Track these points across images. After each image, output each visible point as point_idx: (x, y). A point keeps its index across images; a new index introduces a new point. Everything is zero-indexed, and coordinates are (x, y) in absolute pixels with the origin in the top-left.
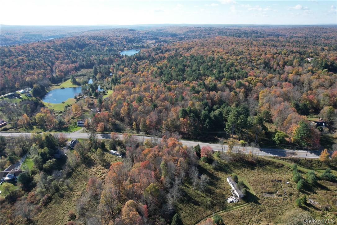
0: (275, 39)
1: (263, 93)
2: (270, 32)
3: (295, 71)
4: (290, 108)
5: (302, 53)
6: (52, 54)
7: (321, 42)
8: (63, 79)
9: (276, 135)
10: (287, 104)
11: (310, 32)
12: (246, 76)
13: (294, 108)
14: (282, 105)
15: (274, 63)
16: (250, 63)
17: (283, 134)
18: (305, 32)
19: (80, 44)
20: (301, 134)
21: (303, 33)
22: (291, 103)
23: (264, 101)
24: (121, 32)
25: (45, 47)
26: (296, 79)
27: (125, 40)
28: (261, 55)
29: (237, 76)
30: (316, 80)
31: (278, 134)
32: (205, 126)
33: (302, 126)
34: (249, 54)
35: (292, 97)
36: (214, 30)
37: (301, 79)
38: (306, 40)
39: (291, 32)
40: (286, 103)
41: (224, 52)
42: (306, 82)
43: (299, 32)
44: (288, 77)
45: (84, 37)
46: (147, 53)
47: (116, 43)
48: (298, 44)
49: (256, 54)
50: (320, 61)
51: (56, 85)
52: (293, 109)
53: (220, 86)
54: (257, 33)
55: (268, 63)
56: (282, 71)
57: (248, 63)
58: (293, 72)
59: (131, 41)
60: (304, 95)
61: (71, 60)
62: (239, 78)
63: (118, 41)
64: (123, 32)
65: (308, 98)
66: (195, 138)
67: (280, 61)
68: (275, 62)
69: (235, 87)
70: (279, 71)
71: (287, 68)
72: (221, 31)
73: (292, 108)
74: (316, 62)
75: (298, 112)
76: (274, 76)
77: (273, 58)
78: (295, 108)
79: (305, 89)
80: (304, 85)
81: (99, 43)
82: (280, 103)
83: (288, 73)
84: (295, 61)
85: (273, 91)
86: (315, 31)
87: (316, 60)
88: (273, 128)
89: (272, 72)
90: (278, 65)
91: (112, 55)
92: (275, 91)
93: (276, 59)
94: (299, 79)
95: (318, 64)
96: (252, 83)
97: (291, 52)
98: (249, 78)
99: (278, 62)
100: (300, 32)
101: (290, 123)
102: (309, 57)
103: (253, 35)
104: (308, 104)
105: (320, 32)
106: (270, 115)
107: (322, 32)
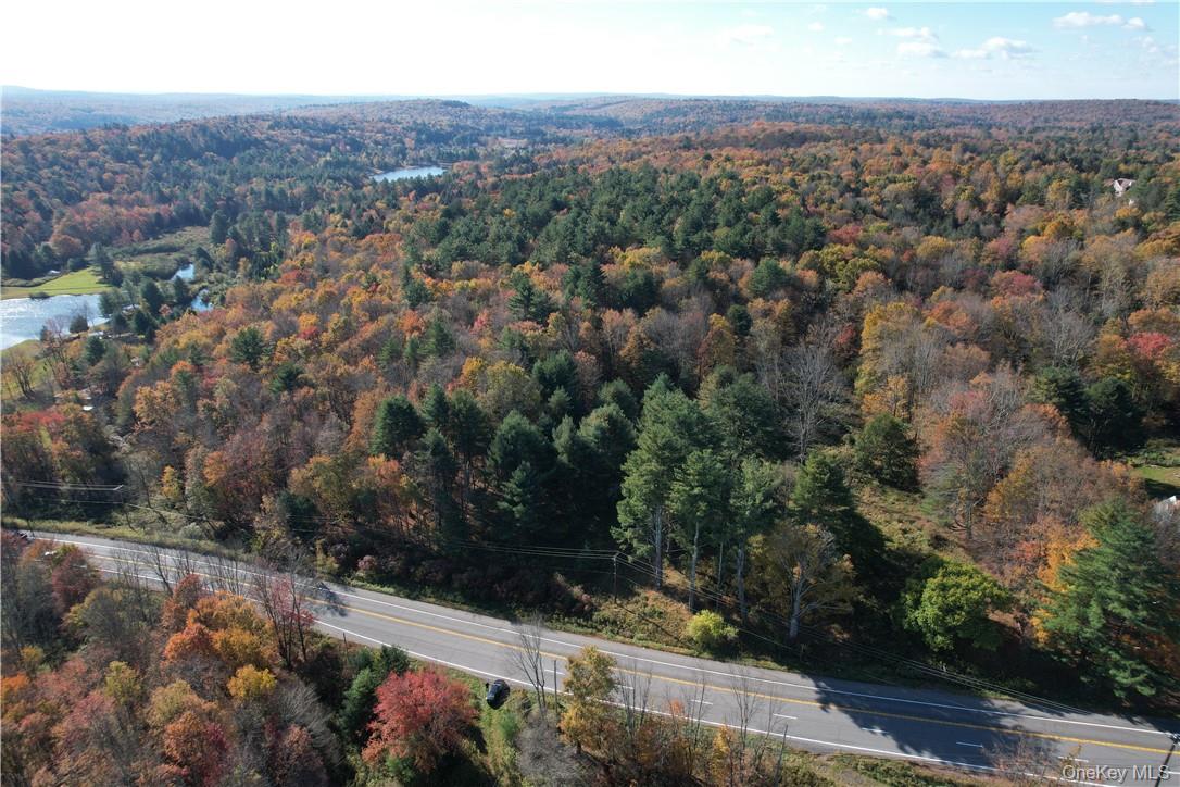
0: (977, 132)
1: (879, 322)
2: (959, 117)
3: (1054, 222)
4: (1027, 410)
5: (1085, 164)
6: (92, 170)
7: (1156, 142)
8: (70, 262)
9: (926, 594)
10: (1009, 386)
11: (1109, 117)
12: (815, 241)
13: (1050, 409)
14: (976, 386)
15: (956, 195)
16: (847, 195)
17: (974, 588)
18: (1089, 115)
19: (228, 142)
20: (1103, 599)
21: (1081, 120)
22: (1032, 380)
23: (887, 361)
24: (415, 109)
25: (78, 145)
26: (1061, 261)
27: (414, 133)
28: (905, 166)
29: (769, 241)
30: (1165, 260)
31: (944, 588)
32: (505, 505)
33: (1111, 546)
34: (855, 164)
35: (1042, 344)
36: (753, 108)
37: (1085, 259)
38: (1096, 135)
39: (1036, 115)
40: (1004, 378)
41: (753, 158)
42: (1115, 273)
43: (1066, 116)
44: (1020, 253)
45: (257, 118)
46: (469, 173)
47: (377, 143)
48: (1063, 146)
49: (884, 165)
50: (1171, 182)
51: (23, 282)
52: (1045, 414)
53: (674, 287)
54: (911, 118)
55: (931, 199)
56: (991, 227)
57: (841, 195)
58: (1043, 229)
59: (437, 137)
60: (1108, 336)
61: (156, 194)
62: (781, 250)
63: (386, 135)
64: (424, 110)
65: (1130, 349)
66: (440, 577)
67: (984, 186)
68: (964, 191)
69: (746, 293)
70: (978, 226)
71: (1017, 216)
72: (779, 112)
73: (1042, 409)
74: (1154, 192)
75: (1075, 433)
76: (951, 243)
77: (956, 176)
78: (1060, 407)
79: (1108, 306)
80: (1104, 285)
81: (308, 139)
82: (968, 375)
83: (1022, 234)
84: (1055, 185)
85: (937, 311)
86: (1126, 114)
87: (1152, 180)
88: (918, 524)
89: (945, 230)
90: (977, 202)
91: (330, 178)
92: (949, 312)
93: (968, 180)
94: (1078, 261)
95: (1162, 197)
96: (840, 274)
97: (1036, 157)
98: (829, 252)
99: (978, 189)
100: (1072, 115)
101: (1026, 506)
102: (1118, 176)
103: (896, 121)
104: (1129, 383)
105: (1145, 116)
106: (912, 442)
107: (1155, 118)
